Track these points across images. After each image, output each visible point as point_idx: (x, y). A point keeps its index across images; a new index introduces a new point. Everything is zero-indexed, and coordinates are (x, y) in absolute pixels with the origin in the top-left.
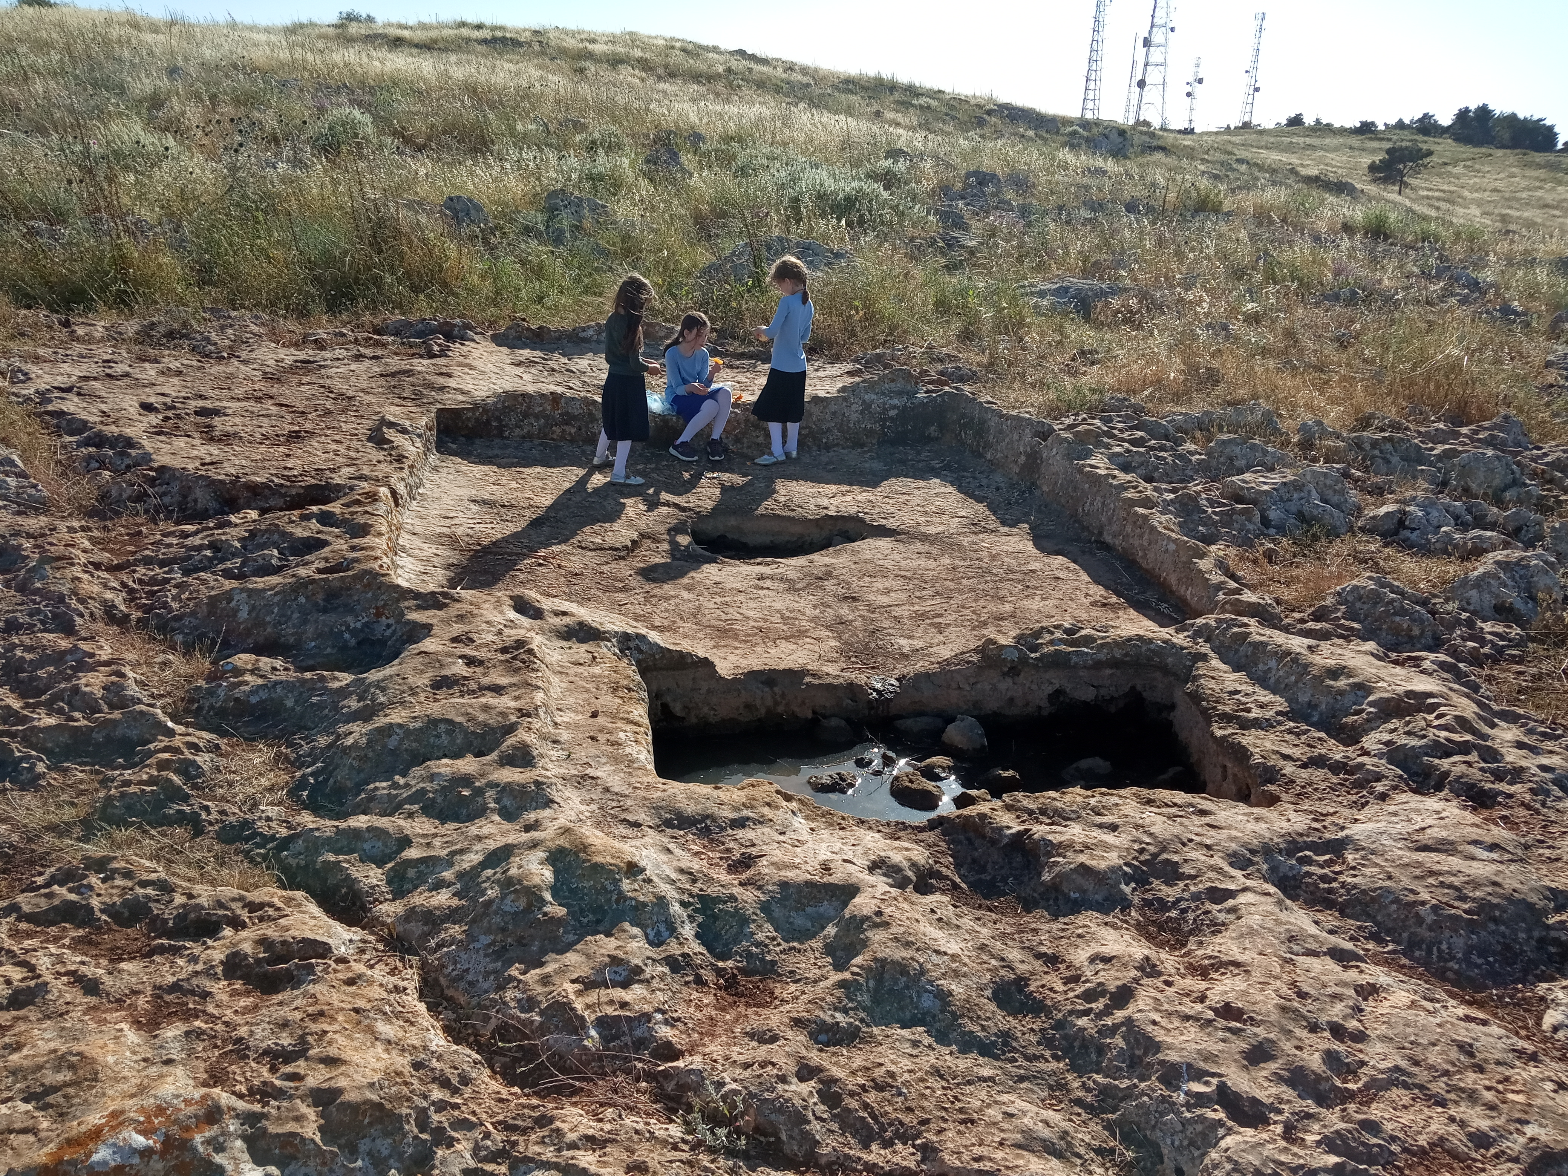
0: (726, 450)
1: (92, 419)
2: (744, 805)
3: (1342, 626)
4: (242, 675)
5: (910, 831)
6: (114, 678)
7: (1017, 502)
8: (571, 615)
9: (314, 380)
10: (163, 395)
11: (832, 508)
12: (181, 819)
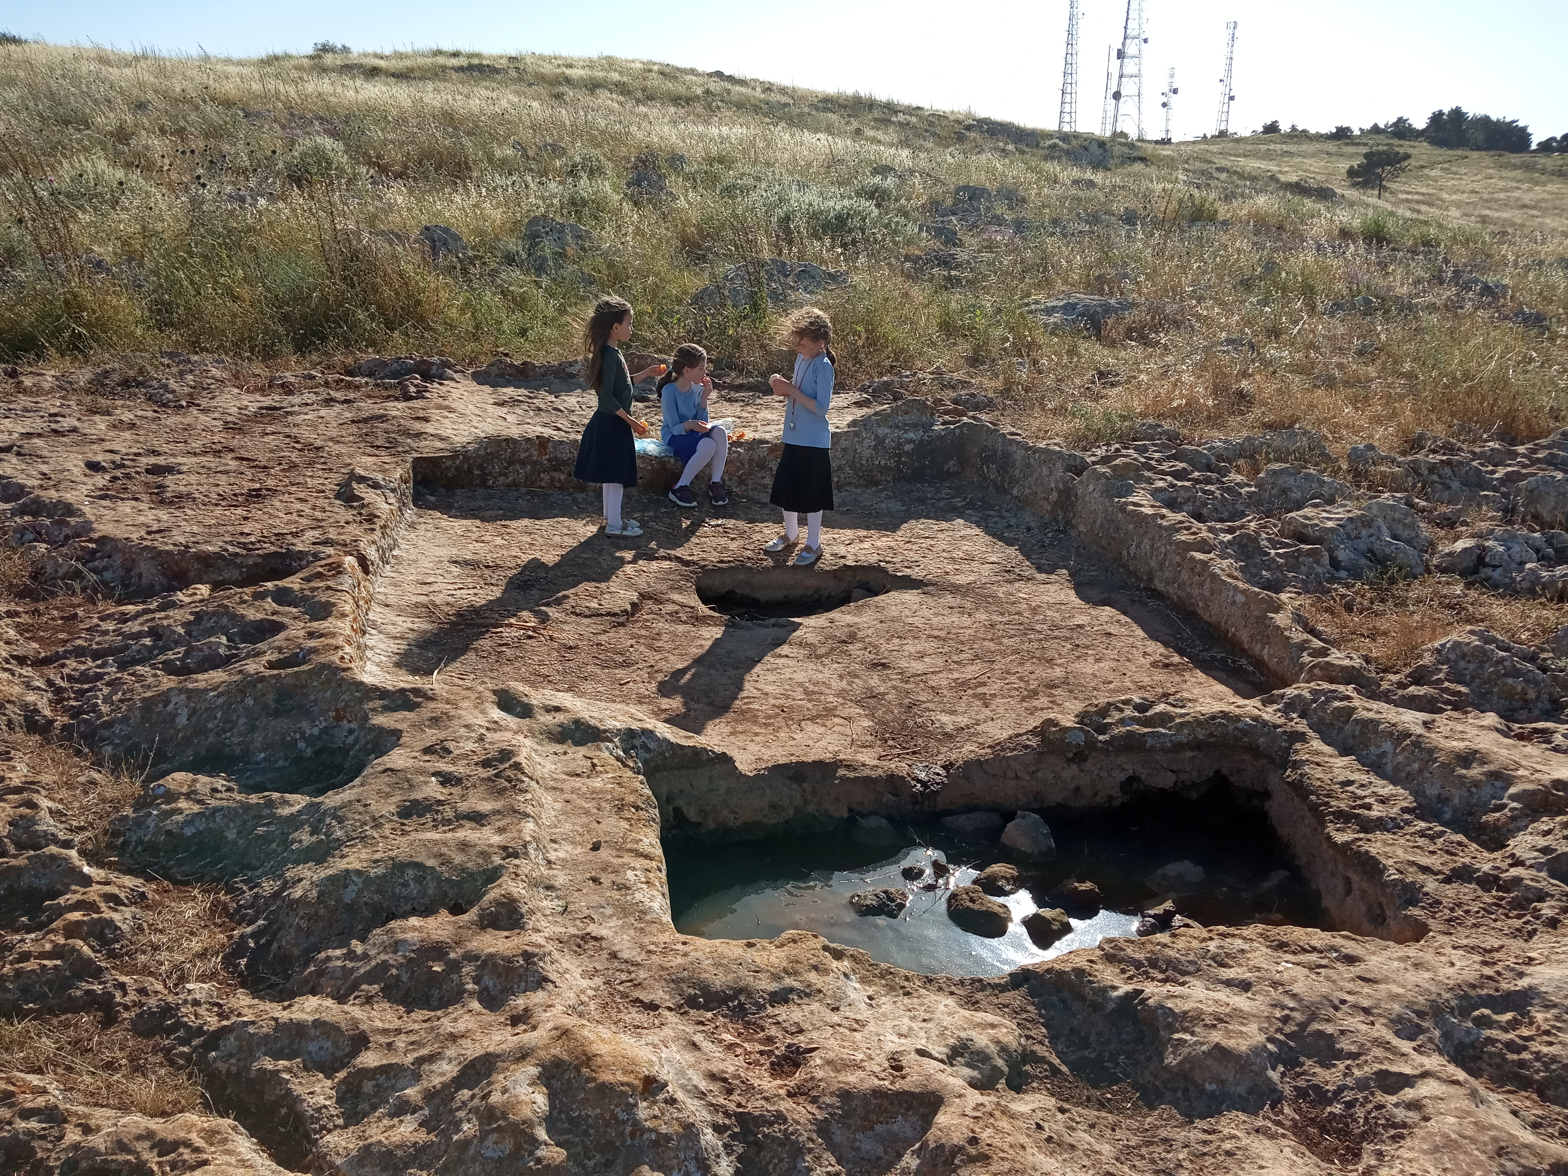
0: (729, 493)
1: (30, 483)
2: (785, 971)
3: (1446, 690)
4: (176, 800)
5: (989, 991)
6: (23, 810)
7: (1051, 544)
8: (566, 710)
9: (280, 429)
10: (112, 452)
11: (849, 556)
12: (91, 1002)
